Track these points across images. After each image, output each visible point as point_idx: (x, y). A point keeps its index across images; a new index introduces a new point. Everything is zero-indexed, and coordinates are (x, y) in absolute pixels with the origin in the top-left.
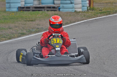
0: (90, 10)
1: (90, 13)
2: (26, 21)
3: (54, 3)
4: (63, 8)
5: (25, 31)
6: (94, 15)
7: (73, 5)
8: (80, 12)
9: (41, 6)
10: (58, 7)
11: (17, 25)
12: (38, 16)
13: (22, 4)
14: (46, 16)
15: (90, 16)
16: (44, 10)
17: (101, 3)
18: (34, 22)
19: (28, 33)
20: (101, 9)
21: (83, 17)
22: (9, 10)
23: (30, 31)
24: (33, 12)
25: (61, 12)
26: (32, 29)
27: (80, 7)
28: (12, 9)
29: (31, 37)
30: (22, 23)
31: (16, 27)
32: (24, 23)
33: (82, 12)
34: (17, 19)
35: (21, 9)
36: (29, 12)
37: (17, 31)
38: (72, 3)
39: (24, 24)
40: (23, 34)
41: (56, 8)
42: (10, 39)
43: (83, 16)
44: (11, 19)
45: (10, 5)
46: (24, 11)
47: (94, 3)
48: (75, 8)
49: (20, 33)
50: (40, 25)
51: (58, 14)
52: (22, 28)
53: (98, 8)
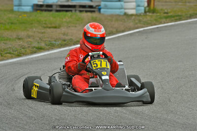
0: (149, 11)
1: (149, 18)
2: (45, 28)
3: (91, 0)
4: (106, 7)
5: (43, 45)
6: (156, 20)
7: (122, 3)
8: (132, 15)
9: (70, 3)
10: (97, 6)
11: (30, 33)
12: (64, 20)
14: (78, 20)
15: (150, 22)
16: (76, 10)
17: (166, 2)
18: (58, 30)
19: (47, 47)
20: (166, 11)
21: (137, 24)
22: (18, 9)
23: (51, 43)
24: (57, 13)
25: (103, 14)
26: (55, 41)
27: (133, 7)
28: (23, 7)
29: (53, 53)
30: (39, 31)
31: (29, 37)
32: (43, 31)
33: (136, 15)
34: (32, 24)
35: (38, 8)
36: (51, 13)
37: (30, 43)
38: (119, 0)
39: (42, 33)
40: (40, 49)
41: (95, 8)
42: (19, 56)
43: (137, 21)
44: (21, 23)
45: (20, 1)
46: (42, 10)
47: (156, 1)
48: (125, 9)
49: (34, 47)
50: (67, 35)
51: (96, 17)
52: (38, 39)
53: (162, 10)
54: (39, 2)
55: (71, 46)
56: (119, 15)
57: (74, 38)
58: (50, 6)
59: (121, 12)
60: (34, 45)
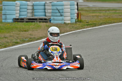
0: (78, 22)
1: (78, 25)
2: (20, 31)
3: (45, 16)
4: (54, 19)
5: (19, 41)
6: (82, 26)
7: (63, 17)
8: (68, 24)
9: (34, 18)
10: (49, 19)
11: (11, 34)
12: (31, 27)
14: (38, 27)
15: (78, 27)
16: (37, 21)
17: (87, 16)
18: (27, 33)
19: (21, 42)
20: (87, 21)
21: (71, 28)
22: (5, 21)
23: (23, 40)
24: (26, 23)
25: (52, 23)
26: (25, 39)
27: (69, 19)
28: (7, 20)
29: (24, 45)
30: (17, 33)
31: (11, 36)
32: (19, 33)
33: (71, 24)
34: (13, 29)
35: (16, 20)
36: (23, 23)
37: (11, 40)
38: (61, 16)
39: (18, 34)
40: (17, 43)
41: (48, 20)
42: (5, 47)
43: (71, 27)
44: (6, 29)
45: (6, 17)
46: (18, 22)
47: (82, 16)
48: (64, 20)
49: (14, 42)
50: (32, 35)
51: (48, 25)
52: (16, 37)
53: (85, 21)
54: (16, 17)
55: (34, 41)
56: (61, 24)
57: (36, 37)
58: (23, 19)
59: (62, 22)
60: (14, 41)
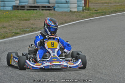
0: (85, 10)
1: (85, 14)
2: (20, 20)
3: (49, 3)
4: (59, 7)
5: (19, 31)
6: (90, 15)
7: (69, 4)
8: (75, 12)
9: (36, 5)
10: (53, 6)
11: (11, 24)
12: (32, 15)
13: (17, 3)
15: (86, 16)
16: (39, 9)
18: (28, 22)
19: (22, 32)
20: (96, 9)
21: (78, 17)
22: (3, 8)
23: (24, 30)
24: (28, 11)
25: (56, 11)
26: (26, 28)
28: (6, 7)
29: (25, 36)
30: (17, 22)
31: (10, 26)
32: (19, 22)
33: (77, 12)
34: (12, 18)
35: (16, 8)
36: (24, 11)
37: (11, 30)
38: (67, 3)
39: (18, 24)
40: (17, 34)
41: (51, 7)
42: (3, 38)
43: (78, 16)
44: (5, 18)
45: (4, 3)
46: (18, 9)
47: (90, 3)
48: (70, 8)
49: (13, 32)
50: (34, 25)
51: (52, 13)
52: (16, 27)
53: (93, 8)
55: (36, 32)
56: (67, 12)
57: (38, 27)
58: (23, 7)
59: (67, 10)
